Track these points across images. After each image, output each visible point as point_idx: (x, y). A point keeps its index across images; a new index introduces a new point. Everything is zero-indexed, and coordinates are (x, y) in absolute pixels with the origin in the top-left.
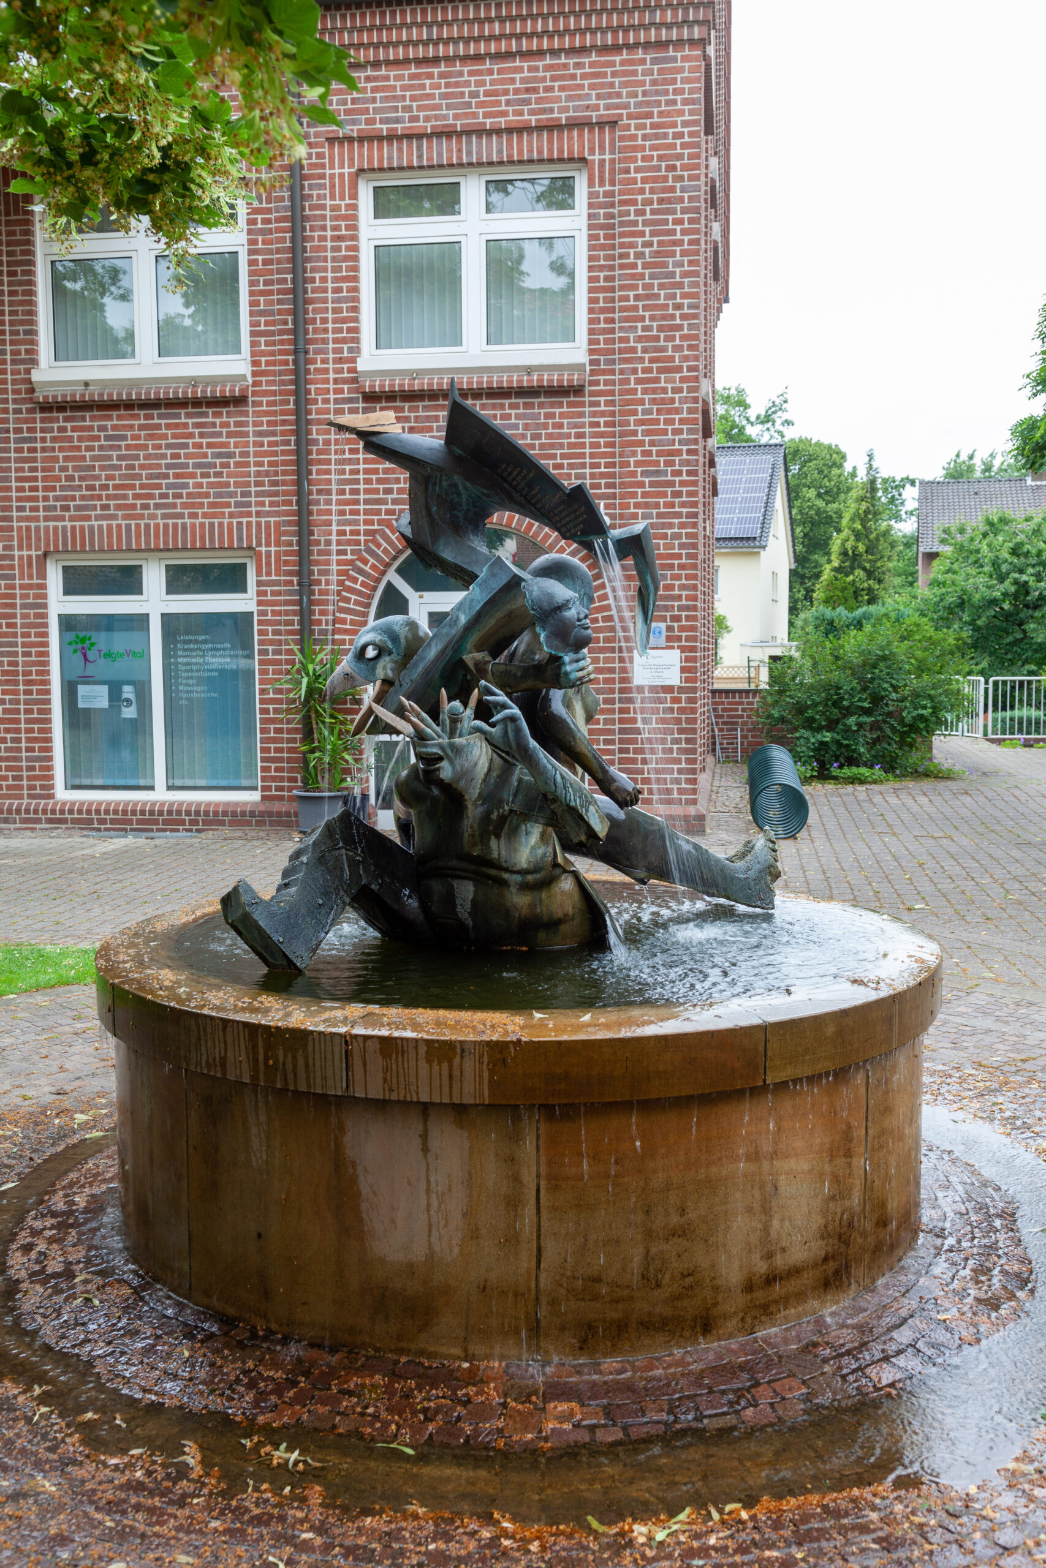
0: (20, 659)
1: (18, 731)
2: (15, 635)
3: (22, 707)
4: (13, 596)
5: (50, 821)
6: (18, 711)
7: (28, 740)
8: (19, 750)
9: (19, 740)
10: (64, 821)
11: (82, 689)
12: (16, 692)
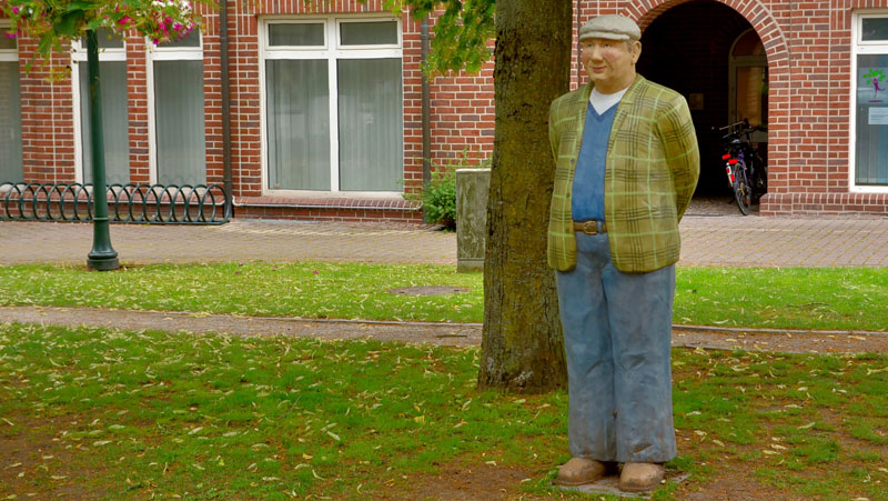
0: (829, 88)
1: (824, 141)
2: (826, 70)
3: (828, 124)
4: (827, 41)
5: (848, 208)
6: (825, 127)
7: (831, 148)
8: (824, 155)
9: (824, 148)
10: (860, 208)
11: (872, 111)
12: (824, 113)
